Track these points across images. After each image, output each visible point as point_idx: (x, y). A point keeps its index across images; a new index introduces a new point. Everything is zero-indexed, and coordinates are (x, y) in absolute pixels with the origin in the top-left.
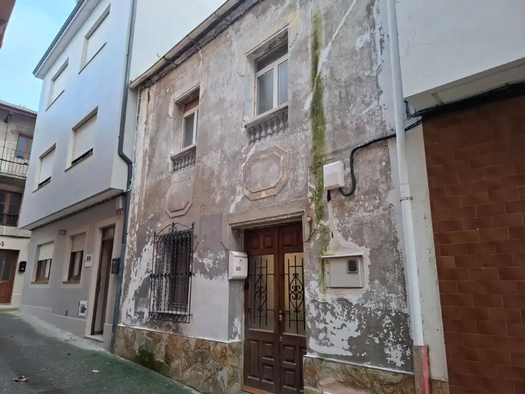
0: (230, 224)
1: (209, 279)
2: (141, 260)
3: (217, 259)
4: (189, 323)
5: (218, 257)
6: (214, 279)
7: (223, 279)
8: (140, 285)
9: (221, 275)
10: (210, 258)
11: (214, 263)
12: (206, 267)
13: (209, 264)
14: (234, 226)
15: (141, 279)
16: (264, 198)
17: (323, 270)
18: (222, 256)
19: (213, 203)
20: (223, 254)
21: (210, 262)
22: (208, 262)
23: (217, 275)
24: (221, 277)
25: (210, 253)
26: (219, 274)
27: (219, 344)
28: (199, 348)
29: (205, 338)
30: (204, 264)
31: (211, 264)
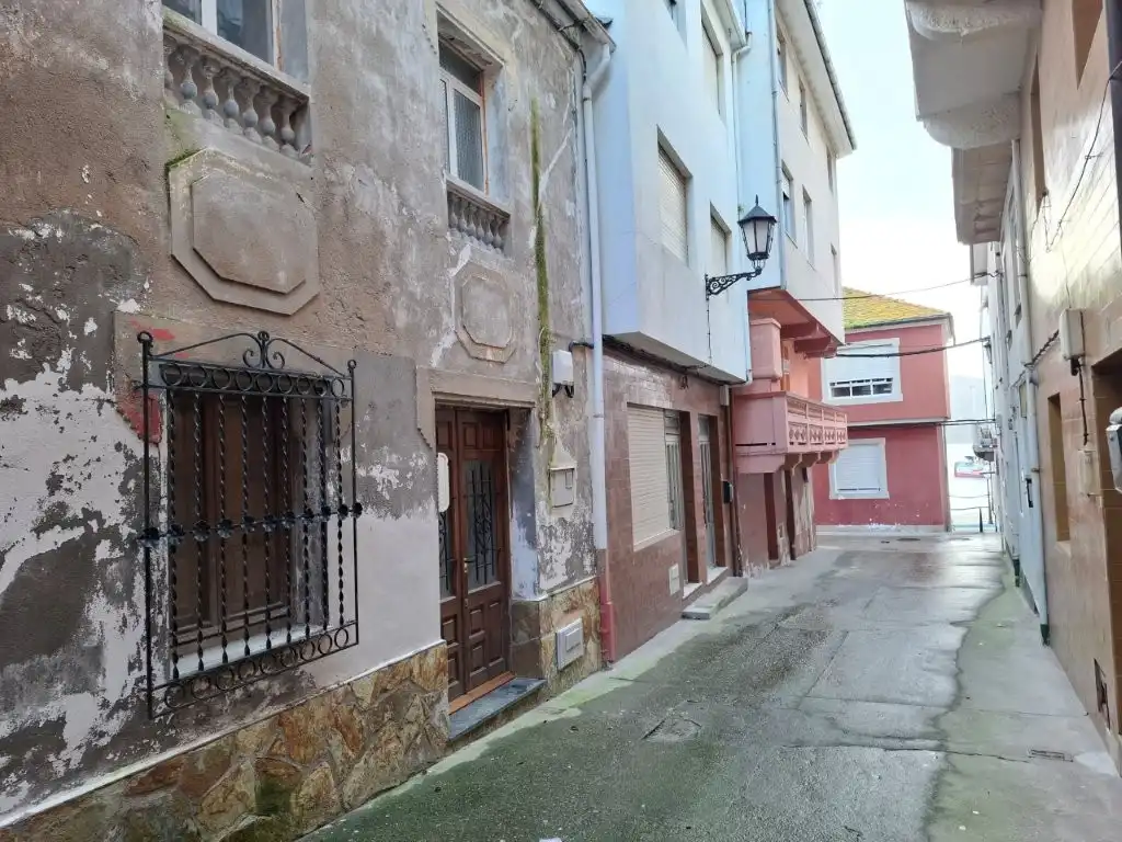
0: (435, 393)
1: (389, 517)
3: (410, 469)
4: (357, 643)
5: (412, 464)
6: (404, 516)
7: (426, 512)
9: (420, 504)
10: (392, 467)
11: (402, 478)
12: (379, 489)
13: (389, 481)
14: (441, 397)
16: (490, 361)
17: (550, 485)
18: (420, 462)
19: (390, 327)
20: (421, 456)
21: (392, 475)
22: (383, 475)
23: (410, 506)
24: (420, 509)
25: (390, 454)
26: (416, 504)
27: (431, 652)
28: (385, 690)
29: (392, 661)
30: (374, 480)
31: (395, 481)
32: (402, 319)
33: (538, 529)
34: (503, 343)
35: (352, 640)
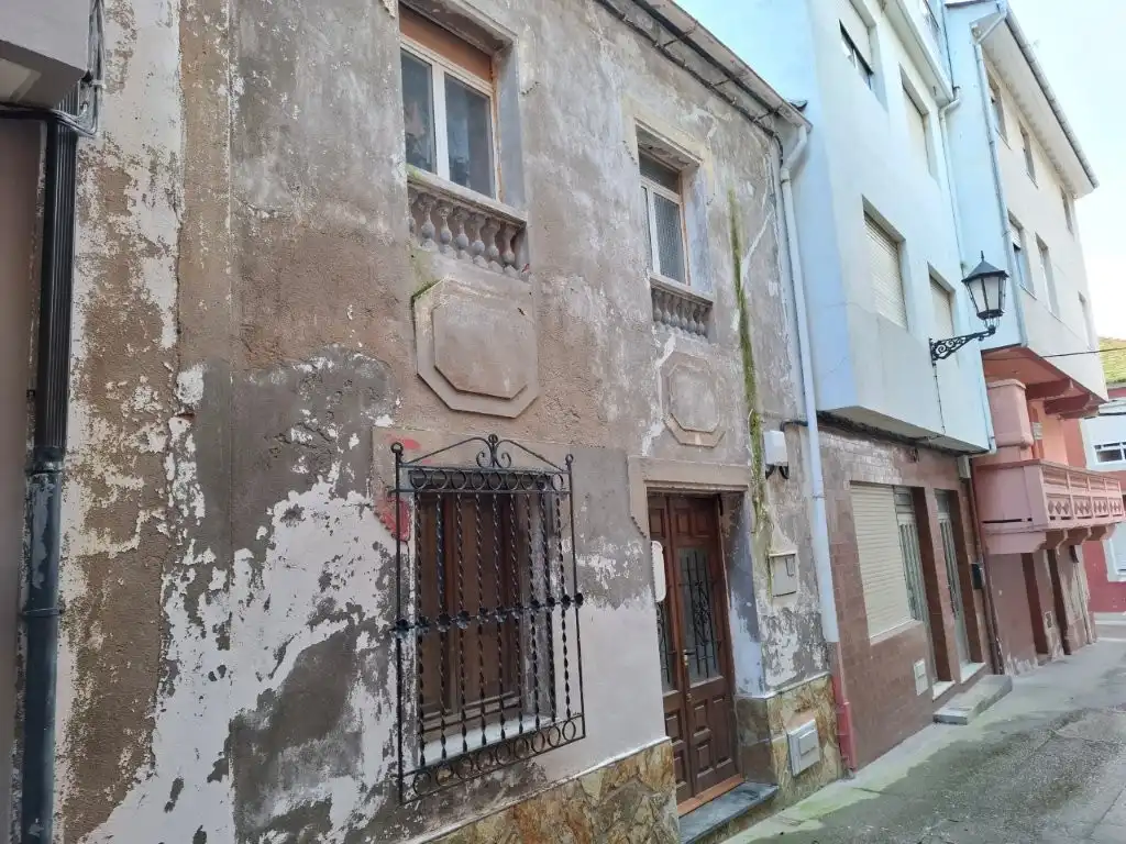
0: (646, 481)
1: (609, 607)
2: (257, 563)
3: (626, 558)
4: (584, 736)
5: (628, 553)
6: (622, 606)
7: (643, 602)
8: (276, 684)
9: (637, 594)
10: (609, 557)
11: (619, 567)
12: (598, 578)
13: (607, 571)
14: (652, 485)
15: (280, 655)
16: (698, 446)
17: (769, 572)
18: (636, 551)
19: (602, 421)
20: (636, 545)
21: (609, 565)
22: (601, 565)
23: (628, 596)
24: (638, 599)
25: (607, 543)
26: (633, 594)
27: (657, 749)
28: (613, 788)
29: (619, 757)
30: (593, 569)
31: (612, 571)
32: (613, 411)
33: (760, 620)
34: (711, 428)
35: (579, 733)
